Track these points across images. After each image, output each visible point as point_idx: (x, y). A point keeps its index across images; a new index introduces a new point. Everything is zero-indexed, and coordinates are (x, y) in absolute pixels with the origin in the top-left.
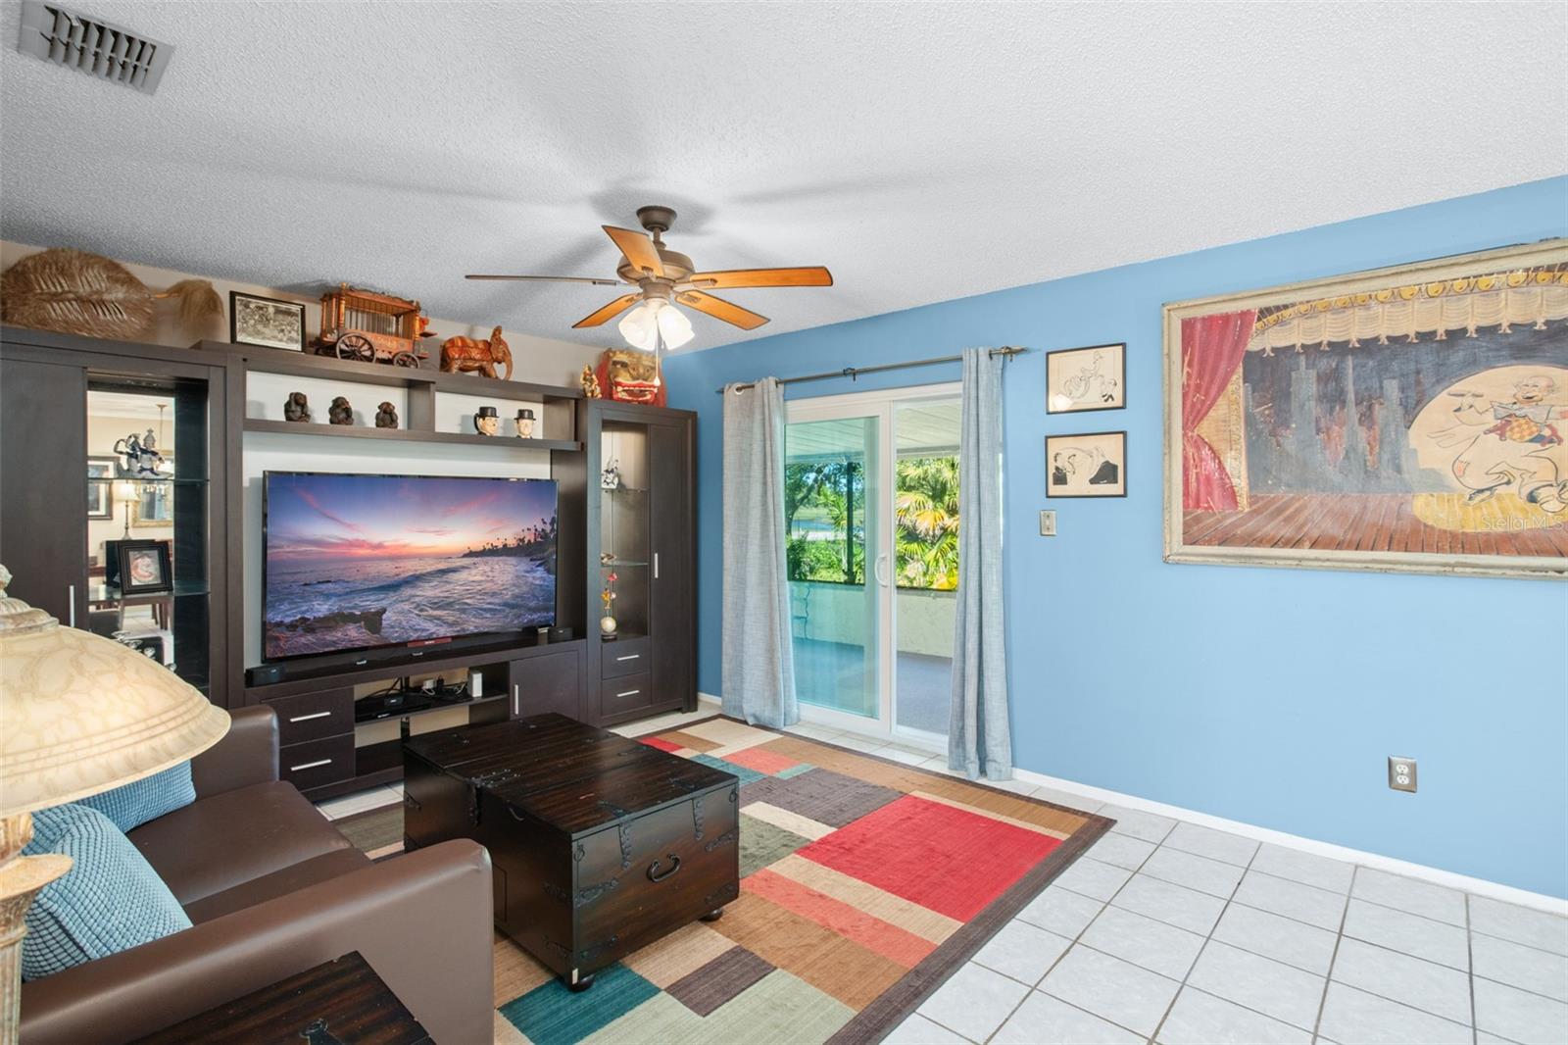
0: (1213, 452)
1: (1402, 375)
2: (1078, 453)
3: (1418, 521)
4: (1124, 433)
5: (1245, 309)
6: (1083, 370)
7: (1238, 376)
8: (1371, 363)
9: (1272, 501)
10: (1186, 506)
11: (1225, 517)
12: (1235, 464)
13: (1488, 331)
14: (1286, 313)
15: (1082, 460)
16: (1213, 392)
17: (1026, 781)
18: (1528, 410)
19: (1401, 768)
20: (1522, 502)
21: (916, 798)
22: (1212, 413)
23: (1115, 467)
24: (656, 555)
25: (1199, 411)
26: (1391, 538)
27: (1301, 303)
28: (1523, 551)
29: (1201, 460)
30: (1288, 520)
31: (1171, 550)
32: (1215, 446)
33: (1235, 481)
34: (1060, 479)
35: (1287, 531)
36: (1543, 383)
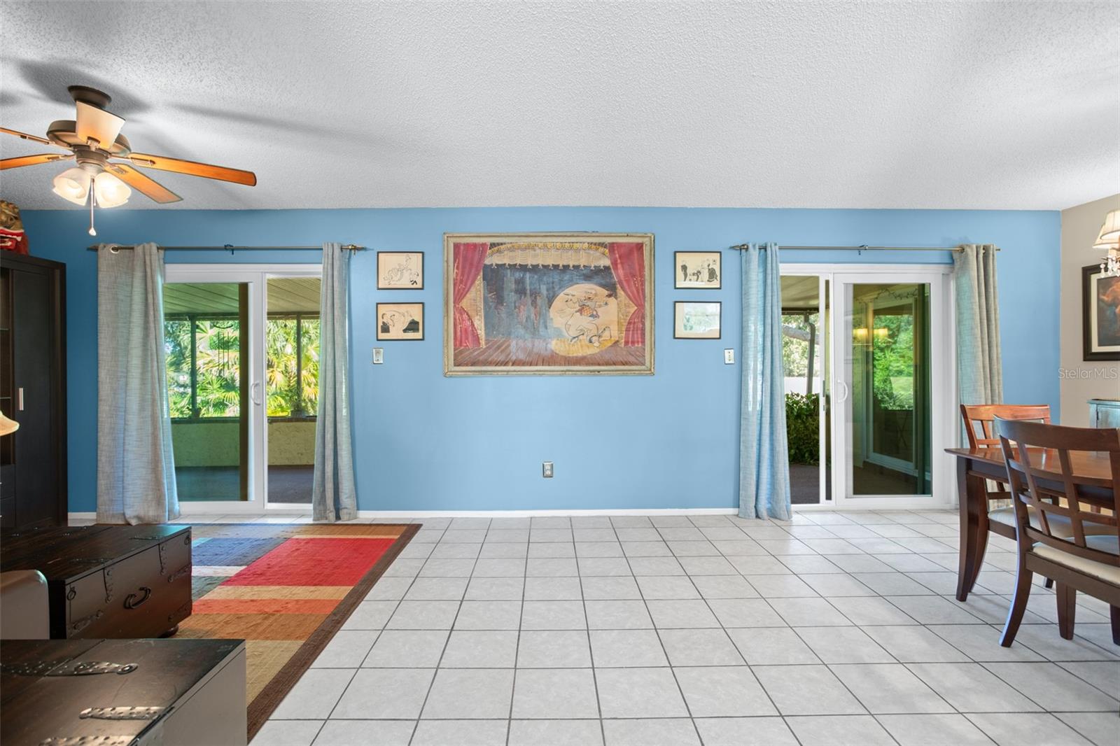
0: (469, 316)
1: (548, 283)
2: (397, 314)
3: (553, 351)
4: (423, 303)
5: (484, 242)
6: (399, 265)
7: (480, 277)
8: (536, 277)
9: (496, 342)
10: (455, 345)
11: (474, 351)
12: (479, 323)
13: (576, 267)
14: (502, 247)
15: (398, 318)
16: (468, 286)
17: (366, 516)
18: (589, 303)
19: (548, 467)
20: (587, 342)
21: (297, 539)
22: (468, 295)
23: (418, 323)
24: (21, 390)
25: (462, 294)
26: (543, 360)
27: (508, 243)
28: (588, 364)
29: (463, 320)
30: (502, 352)
31: (448, 369)
32: (470, 313)
33: (479, 332)
34: (386, 329)
35: (502, 358)
36: (594, 292)
